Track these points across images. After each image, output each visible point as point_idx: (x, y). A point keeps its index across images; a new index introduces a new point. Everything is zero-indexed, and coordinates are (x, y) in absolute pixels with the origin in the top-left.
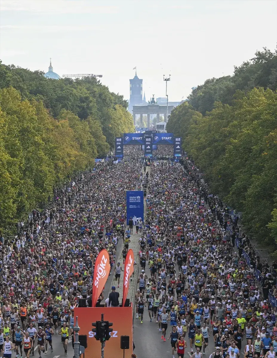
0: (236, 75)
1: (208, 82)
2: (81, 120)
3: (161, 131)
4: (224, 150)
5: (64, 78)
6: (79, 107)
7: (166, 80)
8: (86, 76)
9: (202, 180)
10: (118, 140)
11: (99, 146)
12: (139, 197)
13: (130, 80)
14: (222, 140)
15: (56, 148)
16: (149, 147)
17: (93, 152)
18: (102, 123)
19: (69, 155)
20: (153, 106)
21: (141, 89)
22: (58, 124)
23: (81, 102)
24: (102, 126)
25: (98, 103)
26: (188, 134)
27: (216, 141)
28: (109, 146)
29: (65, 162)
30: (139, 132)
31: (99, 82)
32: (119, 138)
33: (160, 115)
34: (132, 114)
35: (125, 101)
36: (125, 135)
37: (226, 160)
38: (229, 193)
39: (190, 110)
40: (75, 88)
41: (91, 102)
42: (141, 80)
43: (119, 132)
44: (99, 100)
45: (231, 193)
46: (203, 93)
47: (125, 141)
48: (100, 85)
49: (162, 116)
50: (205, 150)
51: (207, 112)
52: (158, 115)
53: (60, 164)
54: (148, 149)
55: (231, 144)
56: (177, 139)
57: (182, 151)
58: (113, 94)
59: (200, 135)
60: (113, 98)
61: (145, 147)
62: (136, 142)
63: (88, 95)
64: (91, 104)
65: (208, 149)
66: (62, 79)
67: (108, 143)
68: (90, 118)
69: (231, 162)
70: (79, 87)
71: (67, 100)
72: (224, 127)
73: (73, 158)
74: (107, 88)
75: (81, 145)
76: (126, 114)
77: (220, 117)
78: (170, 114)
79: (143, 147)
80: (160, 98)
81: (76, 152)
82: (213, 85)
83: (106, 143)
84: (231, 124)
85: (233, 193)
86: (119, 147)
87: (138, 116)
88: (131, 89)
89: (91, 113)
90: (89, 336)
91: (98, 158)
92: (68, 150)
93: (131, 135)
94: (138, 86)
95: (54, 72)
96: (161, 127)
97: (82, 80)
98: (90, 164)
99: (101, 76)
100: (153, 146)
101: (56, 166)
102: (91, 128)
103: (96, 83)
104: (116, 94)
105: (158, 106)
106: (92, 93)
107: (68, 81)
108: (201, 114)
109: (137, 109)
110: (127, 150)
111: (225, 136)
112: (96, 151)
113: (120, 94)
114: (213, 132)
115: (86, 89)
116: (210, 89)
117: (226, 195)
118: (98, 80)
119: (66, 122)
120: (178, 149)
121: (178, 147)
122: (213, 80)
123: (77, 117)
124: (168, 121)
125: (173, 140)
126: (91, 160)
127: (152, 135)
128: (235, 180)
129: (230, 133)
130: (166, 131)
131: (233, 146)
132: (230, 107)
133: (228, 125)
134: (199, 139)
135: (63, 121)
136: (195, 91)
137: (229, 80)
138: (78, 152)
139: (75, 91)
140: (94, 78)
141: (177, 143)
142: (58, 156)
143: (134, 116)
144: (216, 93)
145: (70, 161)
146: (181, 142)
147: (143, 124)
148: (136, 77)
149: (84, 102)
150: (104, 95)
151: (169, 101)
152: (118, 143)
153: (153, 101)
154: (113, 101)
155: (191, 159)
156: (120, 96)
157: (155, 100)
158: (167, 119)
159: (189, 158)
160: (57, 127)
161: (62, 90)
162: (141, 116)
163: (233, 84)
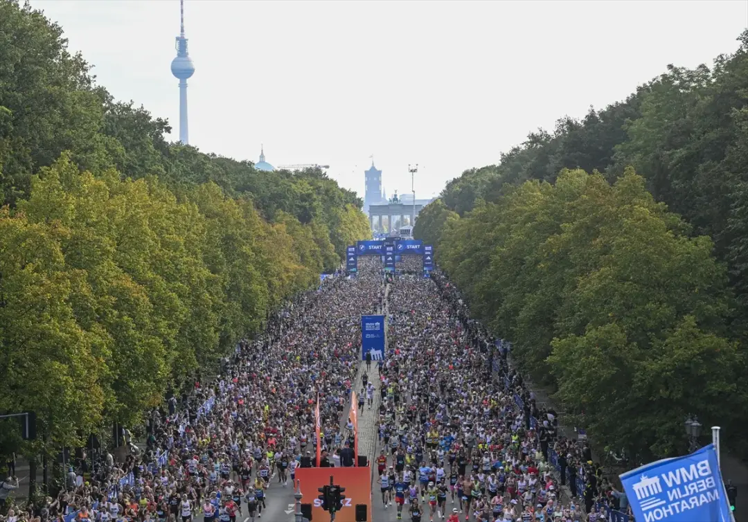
0: (503, 163)
1: (466, 173)
2: (302, 224)
3: (406, 238)
4: (488, 261)
5: (279, 170)
6: (298, 206)
7: (411, 171)
8: (309, 167)
9: (460, 301)
10: (350, 249)
11: (326, 258)
12: (378, 324)
13: (366, 172)
14: (485, 249)
15: (269, 260)
16: (390, 259)
17: (318, 266)
18: (330, 228)
19: (287, 270)
20: (396, 205)
21: (380, 183)
22: (271, 229)
23: (302, 201)
24: (330, 232)
25: (324, 201)
26: (440, 241)
27: (477, 250)
28: (339, 258)
29: (281, 279)
30: (377, 239)
31: (325, 174)
32: (352, 247)
33: (405, 217)
34: (368, 216)
35: (359, 199)
36: (360, 243)
37: (491, 275)
38: (495, 317)
39: (443, 210)
40: (295, 183)
41: (315, 200)
42: (380, 172)
43: (351, 239)
44: (326, 197)
45: (498, 317)
46: (460, 187)
47: (360, 251)
48: (327, 179)
49: (407, 218)
50: (463, 262)
51: (466, 213)
52: (402, 217)
53: (276, 282)
54: (390, 261)
55: (496, 253)
56: (426, 248)
57: (433, 265)
58: (343, 190)
59: (457, 243)
60: (343, 195)
61: (386, 259)
62: (374, 252)
63: (310, 191)
64: (315, 204)
65: (467, 260)
66: (276, 172)
67: (338, 253)
68: (314, 221)
69: (497, 278)
70: (300, 181)
71: (284, 198)
72: (489, 231)
73: (292, 274)
74: (335, 183)
75: (302, 256)
76: (361, 217)
77: (483, 218)
78: (417, 216)
79: (383, 259)
80: (404, 195)
81: (296, 266)
82: (473, 178)
83: (334, 254)
84: (497, 227)
85: (501, 318)
86: (352, 259)
87: (376, 219)
88: (367, 183)
89: (315, 215)
90: (315, 505)
91: (324, 273)
92: (285, 263)
93: (366, 243)
94: (375, 179)
95: (266, 161)
96: (407, 232)
97: (303, 173)
98: (313, 281)
99: (327, 167)
100: (396, 257)
101: (270, 284)
102: (315, 234)
103: (321, 175)
104: (348, 190)
105: (401, 205)
106: (317, 188)
107: (285, 173)
108: (458, 216)
109: (375, 210)
110: (362, 262)
111: (490, 244)
112: (321, 264)
113: (352, 191)
114: (473, 239)
115: (309, 183)
116: (470, 182)
117: (491, 321)
118: (323, 173)
119: (282, 227)
120: (429, 261)
121: (429, 258)
122: (472, 171)
123: (297, 221)
124: (416, 224)
125: (422, 250)
126: (316, 275)
127: (394, 243)
128: (503, 300)
129: (496, 239)
130: (412, 238)
131: (500, 256)
132: (496, 206)
133: (493, 228)
134: (456, 247)
135: (278, 226)
136: (449, 186)
137: (494, 171)
138: (299, 266)
139: (293, 186)
140: (318, 169)
141: (427, 253)
142: (273, 271)
143: (371, 218)
144: (476, 188)
145: (288, 277)
146: (433, 252)
147: (383, 229)
148: (373, 168)
149: (306, 201)
150: (331, 191)
151: (416, 199)
152: (350, 254)
153: (395, 199)
154: (343, 199)
155: (445, 274)
156: (353, 193)
157: (398, 197)
158: (414, 222)
159: (443, 273)
160: (271, 233)
161: (277, 185)
162: (380, 219)
163: (500, 175)
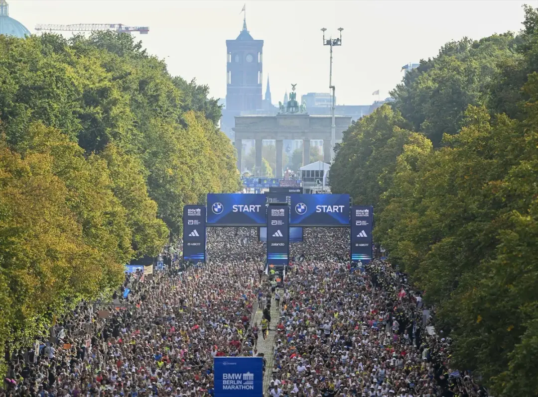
0: (529, 30)
1: (448, 50)
2: (87, 155)
3: (315, 188)
4: (492, 243)
5: (39, 34)
6: (81, 116)
7: (329, 43)
8: (104, 29)
9: (431, 330)
10: (190, 212)
11: (139, 228)
12: (249, 375)
13: (229, 43)
14: (487, 217)
15: (15, 232)
16: (279, 234)
17: (120, 246)
18: (148, 164)
19: (52, 254)
20: (293, 116)
21: (259, 67)
22: (20, 163)
23: (88, 104)
24: (148, 173)
25: (136, 105)
26: (389, 197)
27: (473, 218)
28: (165, 229)
29: (39, 274)
30: (252, 191)
31: (139, 46)
32: (194, 207)
33: (313, 143)
34: (233, 140)
35: (214, 103)
36: (213, 198)
37: (498, 273)
38: (505, 365)
39: (397, 129)
40: (71, 64)
41: (115, 102)
42: (260, 43)
43: (193, 190)
44: (140, 98)
45: (511, 365)
46: (434, 80)
47: (212, 215)
48: (143, 56)
49: (318, 144)
50: (438, 245)
51: (447, 136)
52: (307, 142)
53: (27, 279)
54: (278, 240)
55: (512, 226)
56: (358, 213)
57: (372, 248)
58: (178, 82)
59: (425, 202)
60: (178, 93)
61: (269, 234)
62: (241, 219)
63: (107, 83)
64: (115, 111)
65: (447, 240)
66: (34, 38)
67: (164, 219)
68: (113, 148)
69: (511, 279)
70: (83, 60)
71: (48, 96)
72: (494, 178)
73: (63, 263)
74: (163, 67)
75: (87, 225)
76: (216, 139)
77: (484, 149)
78: (340, 141)
79: (264, 233)
80: (311, 95)
81: (72, 246)
82: (463, 60)
83: (156, 221)
84: (514, 169)
85: (518, 367)
86: (195, 233)
87: (248, 146)
88: (230, 67)
89: (115, 135)
91: (133, 263)
92: (49, 238)
93: (225, 199)
94: (249, 58)
95: (10, 16)
96: (316, 176)
97: (91, 43)
98: (110, 280)
99: (144, 30)
100: (292, 230)
101: (14, 284)
102: (114, 175)
103: (130, 49)
104: (189, 82)
105: (306, 116)
106: (121, 77)
107: (52, 43)
108: (428, 142)
109: (245, 126)
111: (498, 205)
112: (127, 244)
113: (199, 83)
114: (460, 193)
115: (103, 66)
116: (456, 69)
117: (497, 372)
118: (135, 42)
119: (47, 163)
120: (362, 240)
121: (363, 234)
122: (462, 46)
123: (77, 147)
124: (336, 160)
125: (348, 216)
126: (115, 267)
127: (288, 200)
128: (525, 329)
129: (511, 196)
130: (328, 189)
131: (517, 232)
132: (511, 123)
133: (506, 172)
134: (422, 212)
135: (35, 157)
136: (411, 76)
137: (510, 46)
138: (78, 245)
139: (70, 71)
140: (124, 35)
141: (358, 223)
142: (21, 255)
143: (238, 142)
144: (471, 81)
145: (54, 270)
146: (372, 221)
147: (264, 169)
148: (245, 34)
149: (96, 103)
150: (152, 84)
151: (337, 104)
152: (190, 222)
153: (292, 103)
154: (178, 102)
155: (398, 268)
156: (200, 88)
157: (299, 100)
158: (333, 155)
159: (393, 266)
160: (19, 173)
161: (34, 69)
162: (259, 147)
163: (521, 57)
